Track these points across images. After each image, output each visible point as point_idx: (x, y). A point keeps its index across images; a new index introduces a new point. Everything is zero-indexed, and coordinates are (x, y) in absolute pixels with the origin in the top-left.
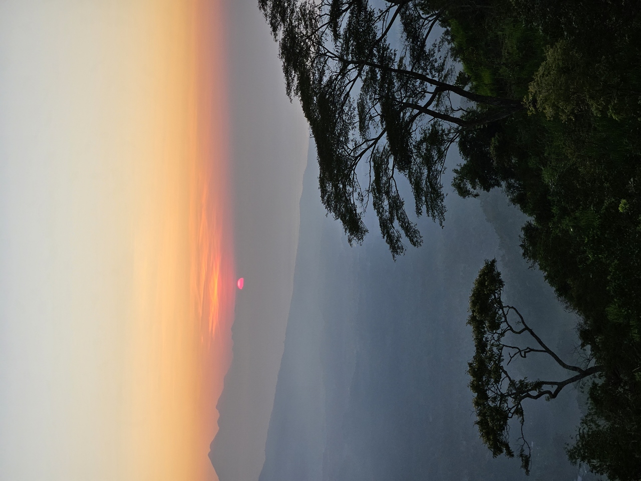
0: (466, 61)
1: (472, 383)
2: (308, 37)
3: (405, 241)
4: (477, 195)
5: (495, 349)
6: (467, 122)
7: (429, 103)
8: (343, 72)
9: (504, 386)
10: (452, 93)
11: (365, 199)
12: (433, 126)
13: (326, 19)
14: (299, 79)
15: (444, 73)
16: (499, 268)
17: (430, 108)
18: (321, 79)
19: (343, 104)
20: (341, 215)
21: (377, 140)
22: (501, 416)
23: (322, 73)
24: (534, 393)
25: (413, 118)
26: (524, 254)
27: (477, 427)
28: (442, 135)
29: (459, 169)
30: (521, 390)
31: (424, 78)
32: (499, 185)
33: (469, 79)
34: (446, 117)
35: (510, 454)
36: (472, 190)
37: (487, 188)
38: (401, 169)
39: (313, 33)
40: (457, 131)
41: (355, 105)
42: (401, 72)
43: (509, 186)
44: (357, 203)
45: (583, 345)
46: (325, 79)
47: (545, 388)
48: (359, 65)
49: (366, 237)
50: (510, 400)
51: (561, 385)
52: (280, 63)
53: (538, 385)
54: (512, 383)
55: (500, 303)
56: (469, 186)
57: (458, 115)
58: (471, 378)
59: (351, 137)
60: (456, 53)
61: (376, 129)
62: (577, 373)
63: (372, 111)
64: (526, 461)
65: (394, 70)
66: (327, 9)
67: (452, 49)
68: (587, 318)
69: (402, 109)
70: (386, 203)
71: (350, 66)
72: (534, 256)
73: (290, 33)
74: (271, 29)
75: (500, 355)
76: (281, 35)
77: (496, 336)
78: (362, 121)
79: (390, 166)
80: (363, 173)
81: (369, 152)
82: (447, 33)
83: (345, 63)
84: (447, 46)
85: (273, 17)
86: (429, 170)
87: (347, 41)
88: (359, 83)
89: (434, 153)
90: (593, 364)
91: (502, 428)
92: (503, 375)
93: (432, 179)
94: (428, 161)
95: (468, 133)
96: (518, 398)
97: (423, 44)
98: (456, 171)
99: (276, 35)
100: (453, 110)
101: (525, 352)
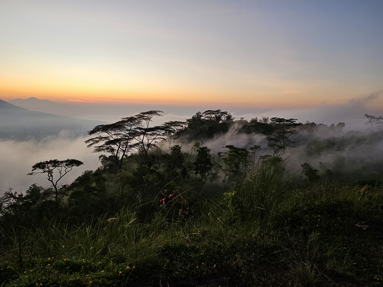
0: (130, 156)
1: (52, 160)
2: (135, 123)
3: (88, 144)
6: (116, 157)
7: (120, 149)
8: (127, 130)
9: (51, 168)
10: (123, 153)
11: (98, 135)
12: (115, 150)
13: (139, 126)
14: (126, 121)
15: (127, 152)
16: (82, 165)
18: (125, 125)
19: (120, 130)
20: (94, 129)
21: (112, 137)
22: (43, 168)
23: (127, 125)
24: (49, 175)
25: (117, 145)
27: (40, 162)
28: (113, 152)
29: (106, 156)
30: (50, 172)
31: (126, 148)
32: (102, 164)
33: (126, 157)
34: (117, 152)
35: (33, 170)
36: (101, 159)
37: (102, 162)
38: (105, 143)
40: (114, 155)
41: (120, 133)
42: (127, 142)
43: (102, 167)
44: (97, 133)
46: (125, 126)
47: (51, 178)
48: (129, 134)
49: (89, 136)
50: (47, 170)
51: (52, 181)
52: (129, 116)
53: (52, 176)
54: (52, 170)
55: (73, 166)
57: (118, 155)
58: (53, 160)
59: (112, 132)
61: (115, 137)
62: (55, 185)
63: (119, 136)
64: (29, 174)
66: (141, 127)
67: (133, 153)
68: (69, 186)
69: (119, 143)
70: (98, 140)
71: (129, 132)
72: (85, 173)
73: (136, 119)
74: (136, 115)
75: (59, 167)
76: (135, 117)
77: (64, 166)
78: (116, 134)
79: (106, 140)
80: (104, 134)
81: (109, 136)
82: (136, 152)
83: (129, 130)
85: (139, 115)
87: (134, 131)
88: (125, 134)
89: (109, 150)
90: (57, 188)
91: (40, 168)
92: (54, 168)
93: (104, 150)
94: (107, 149)
95: (114, 157)
97: (133, 147)
101: (60, 172)
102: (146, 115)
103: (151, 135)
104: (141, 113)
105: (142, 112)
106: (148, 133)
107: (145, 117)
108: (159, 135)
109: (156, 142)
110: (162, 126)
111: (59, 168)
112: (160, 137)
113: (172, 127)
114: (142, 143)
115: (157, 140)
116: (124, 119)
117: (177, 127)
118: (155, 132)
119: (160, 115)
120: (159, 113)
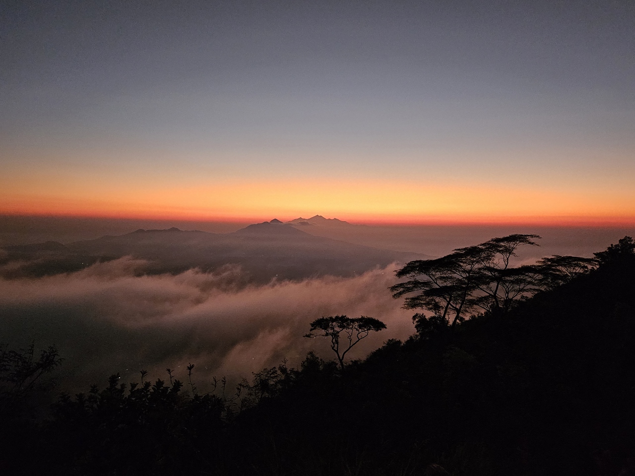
0: (469, 321)
1: (338, 317)
2: (480, 258)
3: (395, 292)
4: (413, 323)
6: (443, 320)
7: (451, 305)
8: (465, 271)
9: (337, 329)
10: (455, 315)
11: (412, 278)
12: (442, 307)
13: (488, 265)
14: (462, 254)
15: (464, 312)
16: (383, 330)
17: (450, 306)
18: (462, 262)
19: (451, 271)
20: (406, 268)
21: (436, 283)
22: (325, 328)
23: (466, 263)
24: (334, 340)
25: (445, 298)
27: (322, 317)
28: (438, 310)
29: (424, 316)
30: (335, 335)
31: (462, 304)
32: (418, 332)
33: (462, 322)
34: (446, 312)
35: (311, 330)
36: (415, 321)
37: (417, 327)
38: (424, 292)
39: (481, 260)
40: (440, 316)
41: (450, 275)
42: (465, 295)
43: (417, 336)
44: (410, 275)
45: (352, 361)
46: (462, 264)
47: (336, 345)
48: (468, 278)
50: (331, 331)
51: (337, 351)
52: (469, 246)
53: (337, 342)
54: (338, 332)
55: (370, 330)
56: (417, 320)
57: (447, 317)
58: (340, 316)
59: (437, 273)
60: (473, 317)
61: (441, 283)
62: (341, 358)
63: (448, 282)
64: (308, 336)
65: (466, 292)
66: (492, 266)
67: (475, 316)
68: (363, 363)
69: (449, 294)
70: (411, 286)
71: (467, 274)
72: (388, 344)
73: (482, 250)
74: (483, 243)
75: (348, 328)
76: (480, 247)
77: (356, 327)
78: (444, 277)
79: (425, 288)
81: (431, 280)
82: (482, 314)
83: (469, 272)
84: (476, 314)
85: (488, 244)
86: (424, 304)
87: (478, 273)
88: (460, 278)
89: (431, 306)
90: (345, 365)
91: (321, 327)
92: (341, 329)
93: (420, 305)
94: (427, 304)
95: (439, 320)
96: (332, 334)
97: (476, 304)
99: (481, 245)
100: (448, 315)
101: (350, 337)
102: (502, 244)
104: (493, 240)
105: (494, 238)
106: (508, 278)
107: (501, 246)
108: (530, 283)
110: (538, 264)
112: (533, 287)
113: (560, 268)
114: (494, 296)
116: (458, 251)
117: (572, 270)
118: (522, 277)
119: (533, 243)
120: (532, 240)
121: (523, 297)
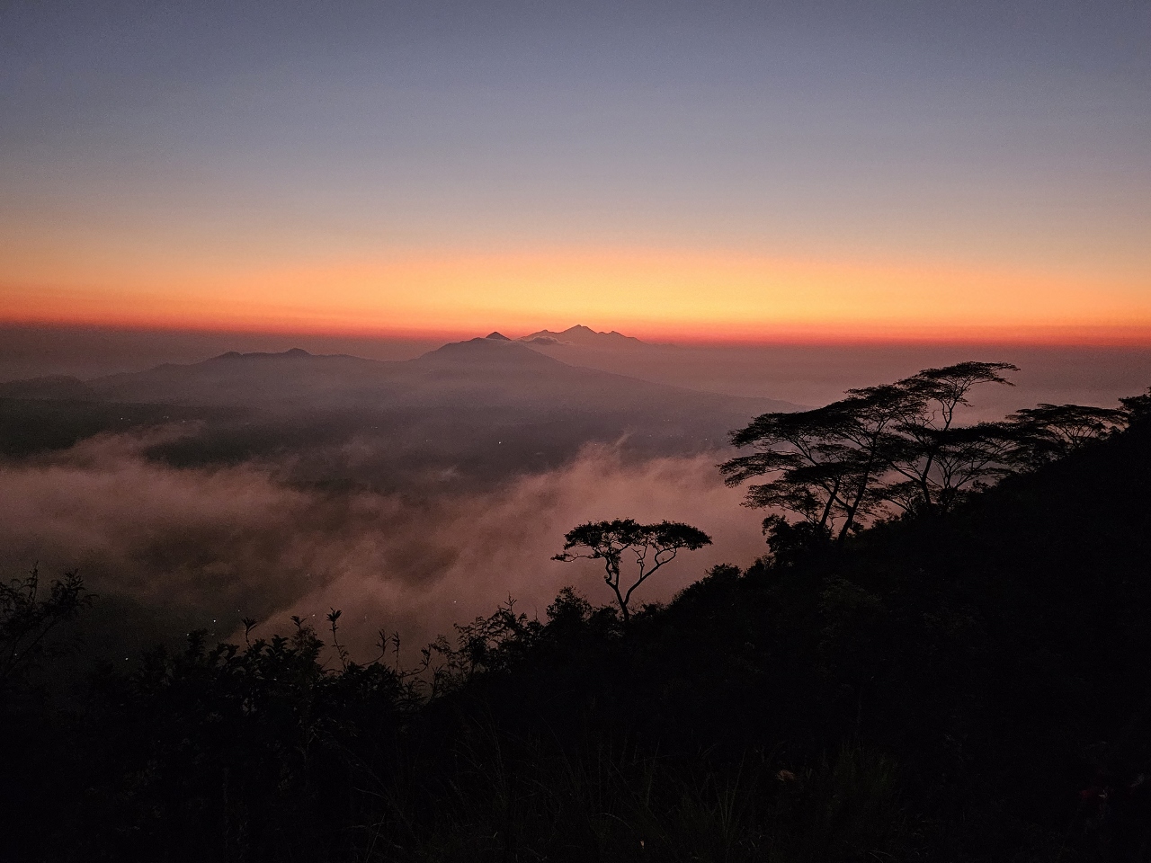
0: (872, 531)
1: (619, 522)
2: (897, 408)
3: (730, 475)
4: (764, 534)
5: (644, 540)
6: (821, 527)
7: (838, 500)
8: (867, 434)
9: (616, 545)
10: (846, 519)
11: (763, 448)
12: (819, 503)
13: (910, 422)
14: (863, 399)
15: (863, 513)
16: (706, 547)
17: (835, 502)
18: (863, 417)
19: (840, 433)
22: (594, 542)
23: (866, 418)
24: (610, 567)
25: (826, 487)
26: (717, 566)
27: (587, 524)
28: (812, 509)
29: (785, 520)
30: (613, 557)
31: (859, 498)
32: (771, 551)
33: (857, 532)
34: (827, 513)
35: (567, 547)
36: (769, 529)
37: (770, 541)
38: (786, 475)
39: (900, 412)
40: (816, 521)
41: (839, 443)
42: (865, 480)
43: (770, 558)
44: (760, 442)
45: (644, 606)
46: (861, 420)
47: (614, 576)
48: (873, 449)
49: (734, 448)
50: (605, 549)
51: (615, 587)
52: (876, 385)
53: (616, 571)
54: (618, 552)
55: (679, 546)
56: (772, 527)
57: (828, 522)
58: (623, 521)
59: (814, 438)
60: (880, 524)
61: (818, 458)
62: (624, 600)
63: (834, 456)
64: (558, 558)
65: (867, 475)
66: (920, 423)
67: (883, 521)
68: (665, 610)
69: (835, 479)
70: (760, 462)
71: (871, 440)
72: (715, 573)
73: (901, 394)
74: (903, 380)
75: (638, 544)
76: (898, 387)
77: (654, 541)
78: (826, 447)
79: (789, 468)
80: (784, 447)
81: (800, 452)
82: (897, 517)
83: (874, 435)
84: (885, 517)
85: (914, 381)
86: (785, 498)
87: (893, 438)
88: (857, 447)
89: (798, 502)
90: (630, 612)
91: (586, 541)
92: (624, 545)
93: (776, 499)
94: (792, 497)
95: (813, 529)
96: (607, 555)
97: (887, 498)
98: (784, 518)
99: (899, 383)
100: (832, 519)
101: (641, 563)
102: (941, 381)
103: (959, 456)
104: (923, 373)
105: (927, 368)
106: (951, 448)
107: (938, 386)
108: (993, 457)
109: (977, 484)
110: (1009, 421)
111: (638, 548)
112: (997, 466)
113: (1051, 428)
114: (923, 484)
115: (982, 479)
116: (855, 395)
117: (1074, 431)
118: (977, 446)
119: (1001, 380)
120: (1001, 373)
121: (979, 484)
